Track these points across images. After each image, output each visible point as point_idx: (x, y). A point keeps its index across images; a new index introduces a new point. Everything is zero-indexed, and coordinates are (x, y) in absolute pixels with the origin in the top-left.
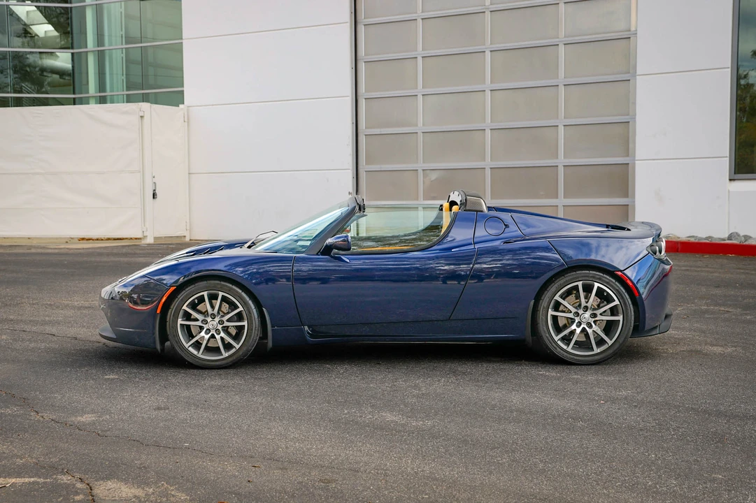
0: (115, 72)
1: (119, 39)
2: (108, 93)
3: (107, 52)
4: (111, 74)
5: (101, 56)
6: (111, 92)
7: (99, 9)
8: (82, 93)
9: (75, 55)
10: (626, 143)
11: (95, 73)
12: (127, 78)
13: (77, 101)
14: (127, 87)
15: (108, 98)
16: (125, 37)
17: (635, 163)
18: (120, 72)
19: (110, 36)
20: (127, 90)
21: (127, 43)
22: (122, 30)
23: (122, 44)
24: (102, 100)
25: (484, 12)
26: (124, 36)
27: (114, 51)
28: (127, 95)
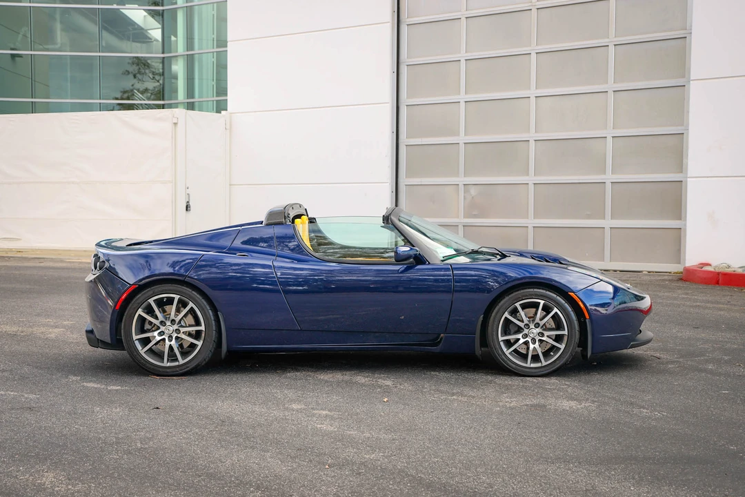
0: (204, 77)
1: (210, 43)
2: (196, 99)
3: (196, 56)
4: (201, 79)
5: (190, 61)
6: (199, 97)
7: (189, 12)
8: (171, 100)
9: (165, 59)
10: (679, 161)
11: (184, 79)
12: (217, 84)
13: (166, 106)
14: (217, 93)
15: (196, 104)
16: (217, 41)
17: (686, 181)
18: (210, 77)
19: (200, 39)
20: (217, 96)
21: (218, 47)
22: (213, 34)
23: (213, 48)
24: (191, 106)
25: (531, 10)
26: (215, 39)
27: (204, 55)
28: (217, 101)
